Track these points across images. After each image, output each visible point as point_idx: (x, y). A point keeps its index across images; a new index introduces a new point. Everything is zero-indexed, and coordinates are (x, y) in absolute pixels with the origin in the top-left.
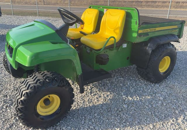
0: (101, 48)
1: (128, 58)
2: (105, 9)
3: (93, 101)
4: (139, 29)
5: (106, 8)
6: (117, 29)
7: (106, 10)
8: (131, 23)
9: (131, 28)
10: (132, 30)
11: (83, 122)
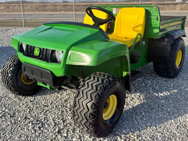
0: (131, 45)
1: (145, 56)
2: (113, 9)
3: (128, 103)
4: (161, 25)
5: (115, 7)
6: (137, 26)
7: (116, 9)
8: (151, 20)
9: (152, 25)
10: (153, 26)
11: (136, 122)
